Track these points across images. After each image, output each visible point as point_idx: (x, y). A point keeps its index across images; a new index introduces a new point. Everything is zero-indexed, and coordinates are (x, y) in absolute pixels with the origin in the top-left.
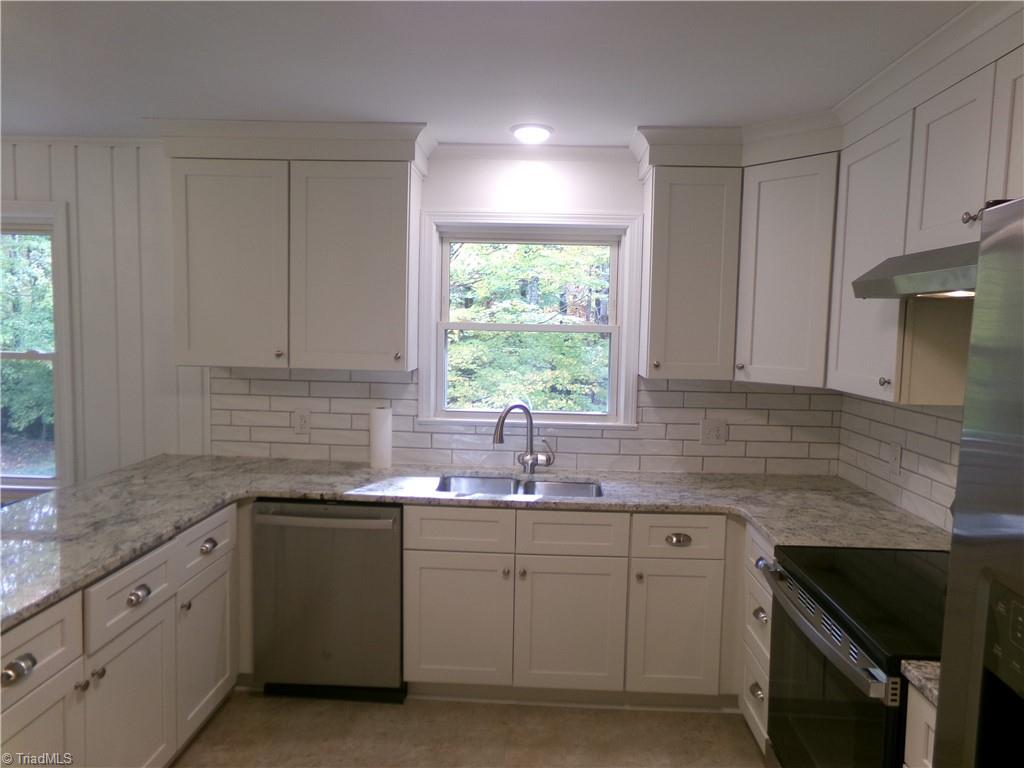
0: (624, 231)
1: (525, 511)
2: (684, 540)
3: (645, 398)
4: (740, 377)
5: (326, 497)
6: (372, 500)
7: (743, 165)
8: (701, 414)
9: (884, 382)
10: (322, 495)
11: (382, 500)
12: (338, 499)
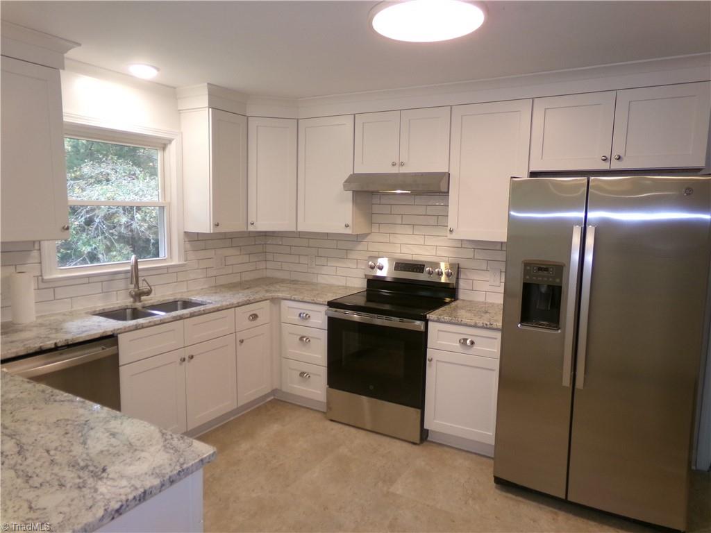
0: (170, 141)
1: (191, 319)
2: (255, 316)
3: (188, 246)
4: (251, 228)
5: (59, 345)
6: (97, 337)
7: (247, 115)
8: (213, 251)
9: (347, 226)
10: (56, 344)
11: (104, 335)
12: (70, 343)
